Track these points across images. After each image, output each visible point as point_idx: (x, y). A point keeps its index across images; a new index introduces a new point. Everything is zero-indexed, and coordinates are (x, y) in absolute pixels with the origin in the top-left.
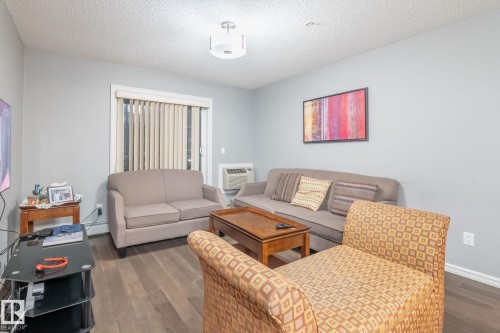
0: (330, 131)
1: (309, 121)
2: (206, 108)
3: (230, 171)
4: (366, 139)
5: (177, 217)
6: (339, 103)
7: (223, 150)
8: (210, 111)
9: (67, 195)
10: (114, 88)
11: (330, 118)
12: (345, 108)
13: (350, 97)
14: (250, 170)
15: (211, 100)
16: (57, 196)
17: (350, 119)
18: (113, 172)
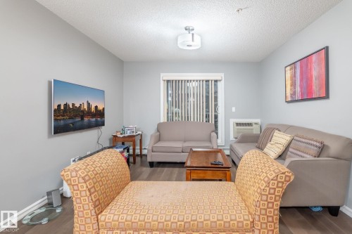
0: (301, 91)
1: (289, 83)
2: (220, 81)
3: (238, 124)
4: (327, 97)
5: (180, 150)
6: (307, 65)
7: (234, 109)
8: (223, 82)
9: (133, 132)
10: (162, 75)
11: (301, 80)
12: (311, 69)
13: (314, 58)
14: (256, 124)
15: (223, 75)
16: (129, 132)
17: (314, 79)
18: (162, 121)
